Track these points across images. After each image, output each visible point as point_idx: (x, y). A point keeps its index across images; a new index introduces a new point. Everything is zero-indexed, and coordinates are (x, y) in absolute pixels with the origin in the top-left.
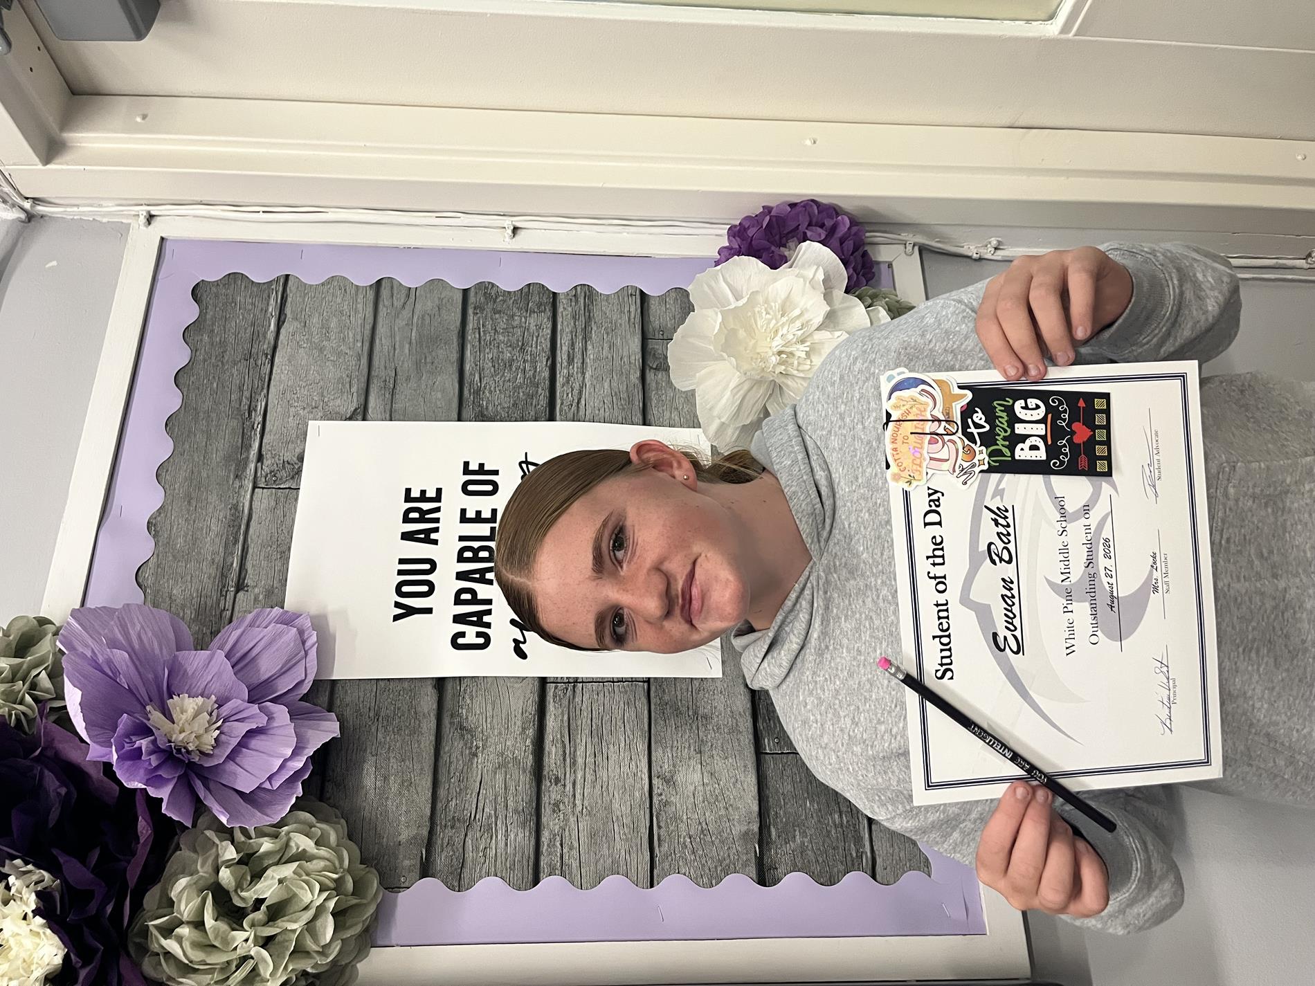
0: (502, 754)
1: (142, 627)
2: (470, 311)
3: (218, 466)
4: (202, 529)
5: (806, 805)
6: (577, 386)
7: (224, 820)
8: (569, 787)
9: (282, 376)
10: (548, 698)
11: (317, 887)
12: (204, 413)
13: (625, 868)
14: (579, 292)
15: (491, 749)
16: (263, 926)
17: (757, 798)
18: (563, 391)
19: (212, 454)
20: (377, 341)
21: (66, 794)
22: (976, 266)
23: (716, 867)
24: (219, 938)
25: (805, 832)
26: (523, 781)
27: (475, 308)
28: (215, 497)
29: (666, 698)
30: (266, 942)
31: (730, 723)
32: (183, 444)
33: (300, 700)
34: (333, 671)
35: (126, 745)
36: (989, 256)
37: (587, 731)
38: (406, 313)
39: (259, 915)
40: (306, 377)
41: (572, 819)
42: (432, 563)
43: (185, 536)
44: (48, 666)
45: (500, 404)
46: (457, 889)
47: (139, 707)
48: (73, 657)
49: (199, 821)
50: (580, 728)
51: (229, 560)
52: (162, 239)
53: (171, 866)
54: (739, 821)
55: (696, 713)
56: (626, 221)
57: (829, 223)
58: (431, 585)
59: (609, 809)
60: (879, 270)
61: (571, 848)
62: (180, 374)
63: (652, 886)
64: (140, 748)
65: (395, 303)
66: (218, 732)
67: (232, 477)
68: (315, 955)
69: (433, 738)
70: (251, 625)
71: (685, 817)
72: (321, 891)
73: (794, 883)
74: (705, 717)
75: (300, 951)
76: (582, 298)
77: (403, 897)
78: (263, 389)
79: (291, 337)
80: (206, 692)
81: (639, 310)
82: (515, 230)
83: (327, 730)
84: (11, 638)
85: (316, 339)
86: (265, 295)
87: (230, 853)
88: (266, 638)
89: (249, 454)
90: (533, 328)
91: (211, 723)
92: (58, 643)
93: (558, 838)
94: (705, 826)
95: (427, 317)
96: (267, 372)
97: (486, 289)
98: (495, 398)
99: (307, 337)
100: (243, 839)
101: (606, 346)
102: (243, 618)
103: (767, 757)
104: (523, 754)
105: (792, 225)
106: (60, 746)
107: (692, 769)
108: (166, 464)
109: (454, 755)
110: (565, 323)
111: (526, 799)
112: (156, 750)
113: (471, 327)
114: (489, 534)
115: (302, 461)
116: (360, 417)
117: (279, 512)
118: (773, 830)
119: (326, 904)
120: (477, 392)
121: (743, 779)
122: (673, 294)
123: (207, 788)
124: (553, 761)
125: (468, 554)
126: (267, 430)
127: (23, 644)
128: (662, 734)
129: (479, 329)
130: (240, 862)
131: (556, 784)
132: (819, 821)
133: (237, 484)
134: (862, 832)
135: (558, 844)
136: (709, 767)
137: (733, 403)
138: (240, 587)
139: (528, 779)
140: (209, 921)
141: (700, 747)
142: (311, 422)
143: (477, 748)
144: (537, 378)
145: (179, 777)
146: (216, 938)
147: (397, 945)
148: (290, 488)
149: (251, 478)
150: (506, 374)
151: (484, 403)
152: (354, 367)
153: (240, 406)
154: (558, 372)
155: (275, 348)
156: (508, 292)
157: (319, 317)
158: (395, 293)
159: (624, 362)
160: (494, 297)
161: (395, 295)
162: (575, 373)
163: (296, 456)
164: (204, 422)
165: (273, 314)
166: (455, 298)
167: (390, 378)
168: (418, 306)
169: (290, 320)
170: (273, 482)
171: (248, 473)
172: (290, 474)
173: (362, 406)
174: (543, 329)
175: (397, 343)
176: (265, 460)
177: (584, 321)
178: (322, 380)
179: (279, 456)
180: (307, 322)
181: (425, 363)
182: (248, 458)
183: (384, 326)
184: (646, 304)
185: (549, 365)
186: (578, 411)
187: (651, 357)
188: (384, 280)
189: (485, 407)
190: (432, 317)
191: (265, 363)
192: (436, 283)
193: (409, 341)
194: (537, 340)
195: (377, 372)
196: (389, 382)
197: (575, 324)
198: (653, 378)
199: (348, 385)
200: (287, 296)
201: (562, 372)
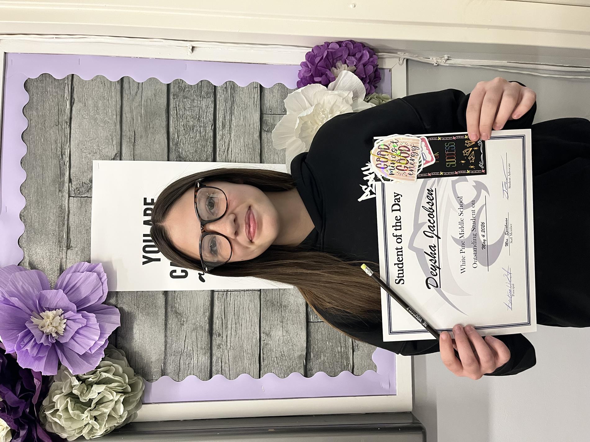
0: (195, 324)
2: (171, 97)
3: (50, 185)
4: (46, 219)
5: (326, 343)
6: (227, 141)
7: (71, 372)
8: (224, 337)
9: (76, 135)
10: (215, 299)
11: (115, 393)
12: (39, 156)
13: (248, 370)
14: (228, 86)
15: (190, 322)
17: (306, 341)
18: (220, 143)
19: (46, 179)
20: (124, 115)
22: (435, 68)
23: (287, 370)
24: (76, 415)
25: (325, 355)
26: (205, 336)
27: (174, 95)
28: (50, 201)
29: (268, 298)
30: (96, 418)
31: (296, 309)
32: (31, 173)
33: (102, 304)
34: (116, 288)
36: (442, 64)
37: (233, 313)
38: (138, 99)
40: (89, 135)
41: (226, 351)
43: (39, 222)
45: (188, 151)
46: (177, 380)
47: (27, 316)
50: (229, 312)
51: (61, 234)
52: (5, 53)
53: (53, 388)
54: (298, 351)
55: (281, 305)
57: (358, 56)
59: (242, 347)
60: (384, 73)
61: (226, 363)
62: (24, 133)
63: (260, 378)
65: (132, 92)
66: (65, 325)
67: (57, 191)
68: (117, 419)
69: (164, 317)
70: (75, 271)
71: (274, 350)
73: (319, 376)
74: (285, 306)
75: (110, 418)
76: (230, 89)
77: (155, 383)
78: (67, 142)
79: (78, 112)
81: (259, 97)
82: (193, 48)
83: (114, 322)
85: (92, 114)
86: (62, 87)
87: (76, 382)
88: (82, 279)
89: (64, 179)
90: (204, 107)
91: (61, 321)
93: (220, 359)
94: (283, 353)
95: (149, 101)
96: (69, 133)
97: (179, 82)
98: (186, 148)
99: (87, 112)
101: (242, 119)
103: (311, 323)
104: (204, 324)
105: (340, 54)
107: (278, 329)
108: (24, 184)
109: (173, 326)
110: (221, 105)
111: (206, 343)
113: (172, 107)
115: (92, 183)
116: (118, 158)
117: (83, 209)
118: (312, 354)
119: (120, 398)
120: (177, 144)
121: (300, 333)
122: (277, 87)
124: (217, 327)
126: (72, 165)
128: (265, 314)
129: (176, 107)
131: (219, 337)
132: (332, 350)
133: (60, 195)
134: (349, 355)
135: (220, 362)
136: (285, 328)
138: (68, 247)
139: (206, 335)
140: (71, 410)
141: (282, 319)
142: (94, 161)
143: (184, 321)
144: (207, 136)
146: (74, 416)
147: (153, 403)
148: (87, 197)
149: (67, 191)
150: (191, 134)
151: (181, 150)
152: (113, 130)
153: (57, 151)
154: (217, 133)
155: (71, 118)
156: (191, 85)
157: (92, 100)
158: (131, 85)
159: (251, 128)
160: (183, 88)
161: (131, 87)
162: (226, 134)
163: (88, 179)
164: (40, 161)
165: (68, 98)
166: (163, 89)
167: (132, 137)
168: (144, 94)
169: (77, 102)
170: (78, 193)
171: (65, 189)
172: (86, 190)
173: (119, 152)
174: (209, 108)
175: (134, 116)
176: (73, 182)
177: (230, 103)
178: (97, 137)
179: (80, 180)
180: (86, 103)
181: (149, 128)
182: (64, 181)
183: (127, 106)
184: (263, 93)
185: (212, 129)
186: (227, 155)
187: (265, 124)
188: (125, 78)
189: (181, 153)
190: (152, 101)
191: (66, 127)
192: (152, 80)
193: (140, 115)
194: (206, 114)
195: (125, 133)
196: (132, 138)
197: (226, 105)
198: (265, 136)
199: (111, 140)
200: (74, 88)
201: (219, 133)
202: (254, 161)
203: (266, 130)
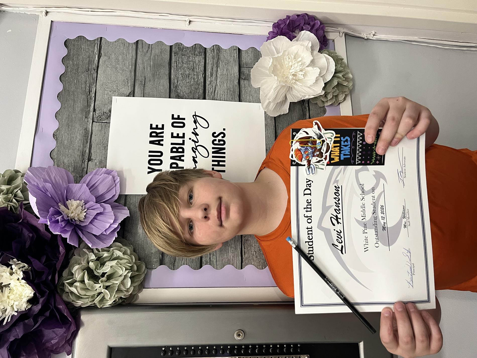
1: (56, 174)
2: (173, 54)
3: (78, 113)
4: (74, 138)
6: (214, 85)
7: (90, 246)
9: (101, 78)
11: (124, 269)
12: (72, 92)
13: (232, 262)
14: (215, 48)
16: (105, 282)
18: (209, 87)
19: (76, 109)
20: (138, 65)
21: (32, 236)
22: (365, 42)
23: (264, 262)
24: (90, 286)
27: (175, 53)
28: (78, 125)
30: (107, 288)
32: (65, 104)
33: (114, 202)
34: (126, 192)
35: (53, 219)
36: (371, 38)
38: (148, 54)
39: (104, 279)
42: (161, 153)
43: (68, 140)
44: (21, 188)
45: (185, 92)
46: (173, 269)
47: (56, 204)
48: (30, 186)
49: (81, 245)
51: (85, 149)
52: (52, 21)
53: (72, 261)
56: (233, 19)
57: (312, 23)
58: (161, 161)
60: (329, 43)
61: (213, 255)
62: (62, 76)
63: (242, 269)
64: (58, 220)
65: (144, 50)
66: (85, 213)
67: (84, 117)
68: (124, 291)
70: (95, 174)
71: (254, 245)
72: (125, 270)
75: (119, 290)
76: (216, 50)
77: (153, 272)
78: (94, 83)
79: (104, 63)
80: (80, 199)
81: (238, 56)
82: (190, 22)
83: (125, 214)
84: (6, 178)
85: (114, 64)
86: (93, 45)
87: (93, 257)
88: (101, 179)
89: (90, 109)
90: (197, 62)
91: (82, 210)
92: (24, 180)
95: (156, 56)
96: (96, 77)
97: (179, 45)
98: (183, 89)
99: (110, 63)
100: (97, 252)
101: (225, 70)
102: (92, 172)
105: (298, 24)
106: (29, 219)
108: (59, 112)
110: (210, 60)
112: (63, 220)
113: (173, 61)
114: (182, 142)
115: (111, 112)
116: (132, 95)
117: (103, 132)
119: (127, 274)
120: (176, 87)
122: (251, 50)
123: (83, 233)
125: (174, 150)
126: (97, 99)
127: (10, 181)
129: (177, 61)
130: (97, 260)
133: (86, 120)
137: (274, 94)
138: (89, 160)
140: (86, 281)
142: (113, 97)
144: (199, 81)
145: (72, 230)
146: (89, 287)
147: (152, 288)
148: (106, 122)
149: (91, 118)
150: (187, 80)
151: (179, 91)
152: (129, 76)
153: (86, 90)
154: (207, 80)
155: (98, 67)
156: (187, 47)
157: (114, 55)
158: (144, 46)
159: (232, 76)
160: (182, 49)
161: (144, 47)
162: (213, 80)
163: (108, 110)
164: (72, 96)
165: (97, 53)
166: (167, 49)
167: (143, 80)
168: (153, 52)
169: (103, 56)
170: (100, 120)
171: (90, 116)
172: (106, 117)
173: (133, 91)
174: (201, 62)
175: (145, 67)
176: (96, 111)
177: (216, 59)
178: (117, 80)
179: (102, 110)
180: (110, 57)
181: (156, 75)
182: (90, 110)
183: (140, 59)
184: (240, 53)
185: (203, 76)
186: (214, 96)
187: (242, 74)
188: (139, 41)
189: (179, 93)
190: (158, 56)
191: (94, 73)
192: (159, 43)
193: (150, 65)
194: (199, 67)
195: (138, 78)
196: (143, 82)
197: (213, 61)
198: (243, 83)
199: (127, 83)
200: (101, 46)
201: (208, 80)
202: (234, 100)
203: (243, 78)
